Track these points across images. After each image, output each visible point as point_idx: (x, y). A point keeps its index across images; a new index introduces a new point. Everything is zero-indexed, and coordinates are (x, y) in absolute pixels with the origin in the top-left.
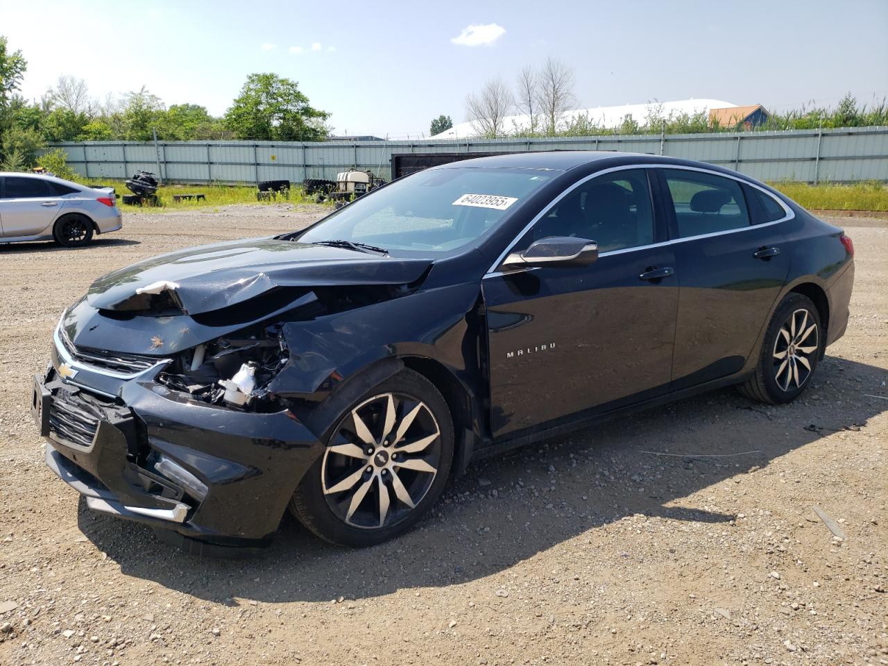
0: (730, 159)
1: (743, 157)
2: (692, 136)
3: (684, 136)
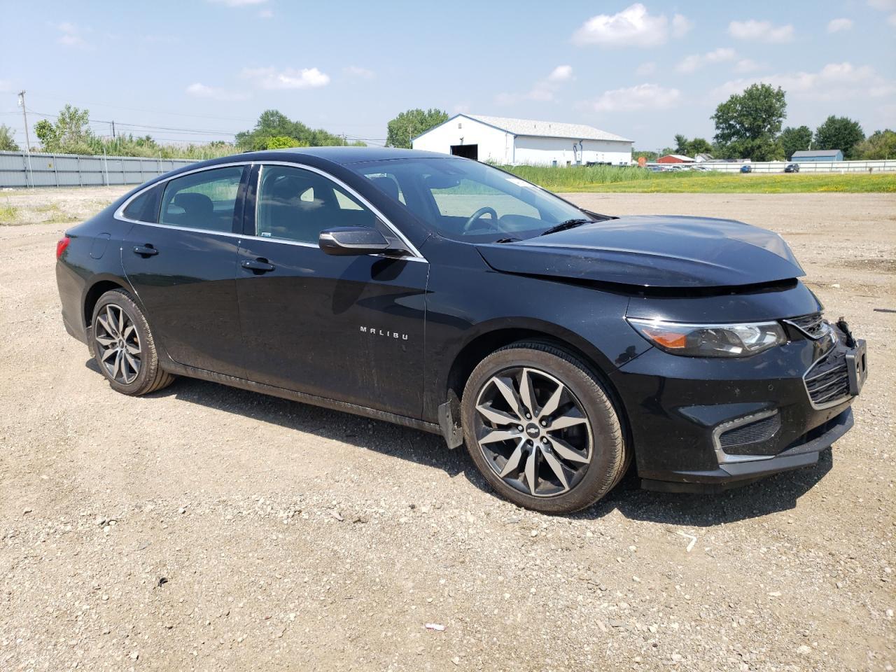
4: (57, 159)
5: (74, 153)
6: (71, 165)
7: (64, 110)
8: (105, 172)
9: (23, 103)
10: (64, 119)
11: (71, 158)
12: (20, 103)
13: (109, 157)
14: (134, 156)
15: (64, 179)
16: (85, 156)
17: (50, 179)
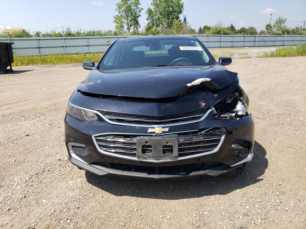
0: (37, 47)
1: (41, 46)
2: (20, 38)
3: (17, 38)
4: (267, 37)
5: (274, 34)
6: (273, 39)
7: (278, 19)
8: (285, 41)
9: (271, 18)
10: (277, 22)
11: (273, 36)
12: (270, 18)
13: (288, 35)
14: (300, 34)
15: (268, 44)
16: (278, 35)
17: (263, 44)
